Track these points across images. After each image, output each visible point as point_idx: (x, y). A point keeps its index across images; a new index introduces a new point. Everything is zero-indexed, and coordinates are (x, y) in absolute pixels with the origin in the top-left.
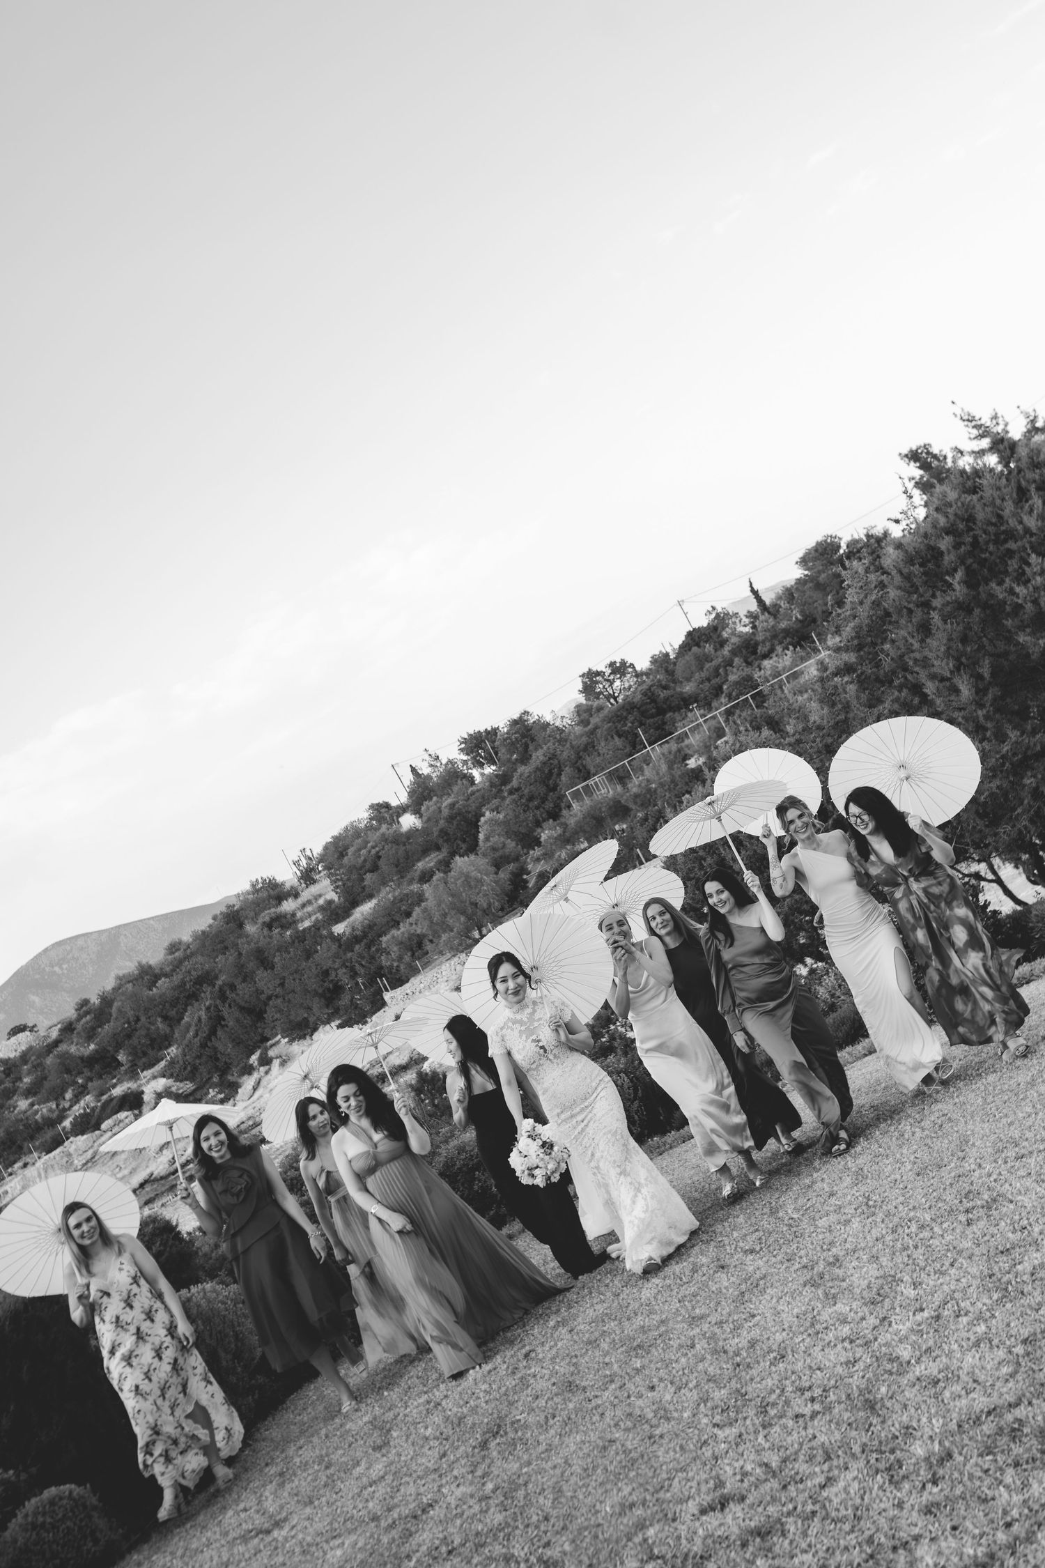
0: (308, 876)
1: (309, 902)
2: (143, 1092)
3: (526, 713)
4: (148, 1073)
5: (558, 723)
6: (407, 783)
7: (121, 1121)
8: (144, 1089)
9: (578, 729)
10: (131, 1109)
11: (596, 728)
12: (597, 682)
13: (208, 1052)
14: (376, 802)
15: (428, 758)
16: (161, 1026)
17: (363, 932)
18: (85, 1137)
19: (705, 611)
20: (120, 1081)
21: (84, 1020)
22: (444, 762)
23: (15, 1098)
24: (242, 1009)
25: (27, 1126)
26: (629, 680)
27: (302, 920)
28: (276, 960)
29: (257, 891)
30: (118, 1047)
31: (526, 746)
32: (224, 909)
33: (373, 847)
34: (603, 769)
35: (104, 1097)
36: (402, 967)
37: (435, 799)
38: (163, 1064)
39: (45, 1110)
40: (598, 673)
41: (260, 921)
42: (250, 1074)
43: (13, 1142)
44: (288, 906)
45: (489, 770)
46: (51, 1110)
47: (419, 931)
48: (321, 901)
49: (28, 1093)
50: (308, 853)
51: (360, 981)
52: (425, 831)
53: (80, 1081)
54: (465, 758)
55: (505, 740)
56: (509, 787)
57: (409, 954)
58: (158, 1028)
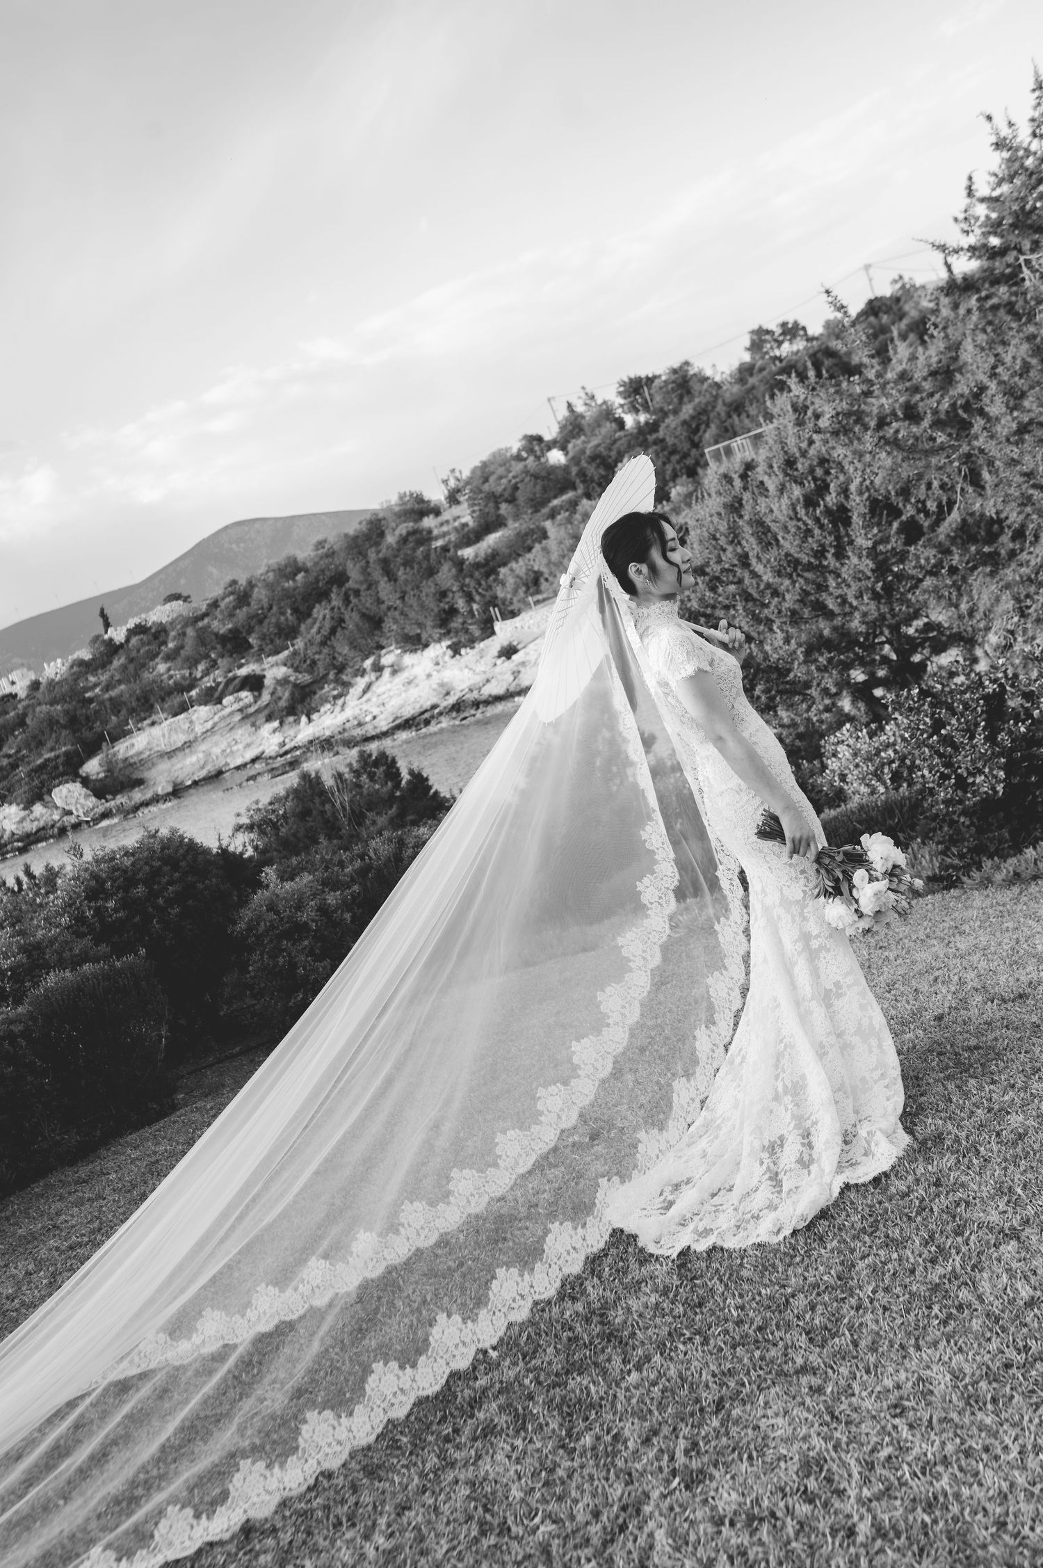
0: (453, 498)
1: (447, 522)
2: (264, 676)
3: (687, 363)
4: (272, 659)
5: (718, 379)
6: (560, 418)
7: (241, 700)
8: (266, 673)
9: (736, 389)
10: (251, 690)
11: (753, 388)
12: (765, 341)
13: (325, 651)
14: (530, 433)
15: (583, 396)
16: (290, 617)
17: (486, 559)
18: (207, 708)
19: (890, 279)
20: (248, 663)
21: (227, 600)
22: (599, 401)
23: (157, 660)
24: (363, 615)
25: (162, 688)
26: (800, 345)
27: (436, 538)
28: (400, 573)
29: (404, 504)
30: (250, 630)
31: (681, 398)
32: (368, 517)
33: (514, 477)
34: (749, 431)
35: (230, 675)
36: (515, 600)
37: (583, 438)
38: (286, 653)
39: (178, 675)
40: (768, 332)
41: (397, 532)
42: (362, 676)
43: (147, 700)
44: (429, 522)
45: (643, 418)
46: (183, 677)
47: (536, 568)
48: (456, 524)
49: (169, 658)
50: (457, 474)
51: (475, 607)
52: (566, 469)
53: (213, 656)
54: (622, 401)
55: (661, 388)
56: (654, 436)
57: (524, 589)
58: (287, 619)
